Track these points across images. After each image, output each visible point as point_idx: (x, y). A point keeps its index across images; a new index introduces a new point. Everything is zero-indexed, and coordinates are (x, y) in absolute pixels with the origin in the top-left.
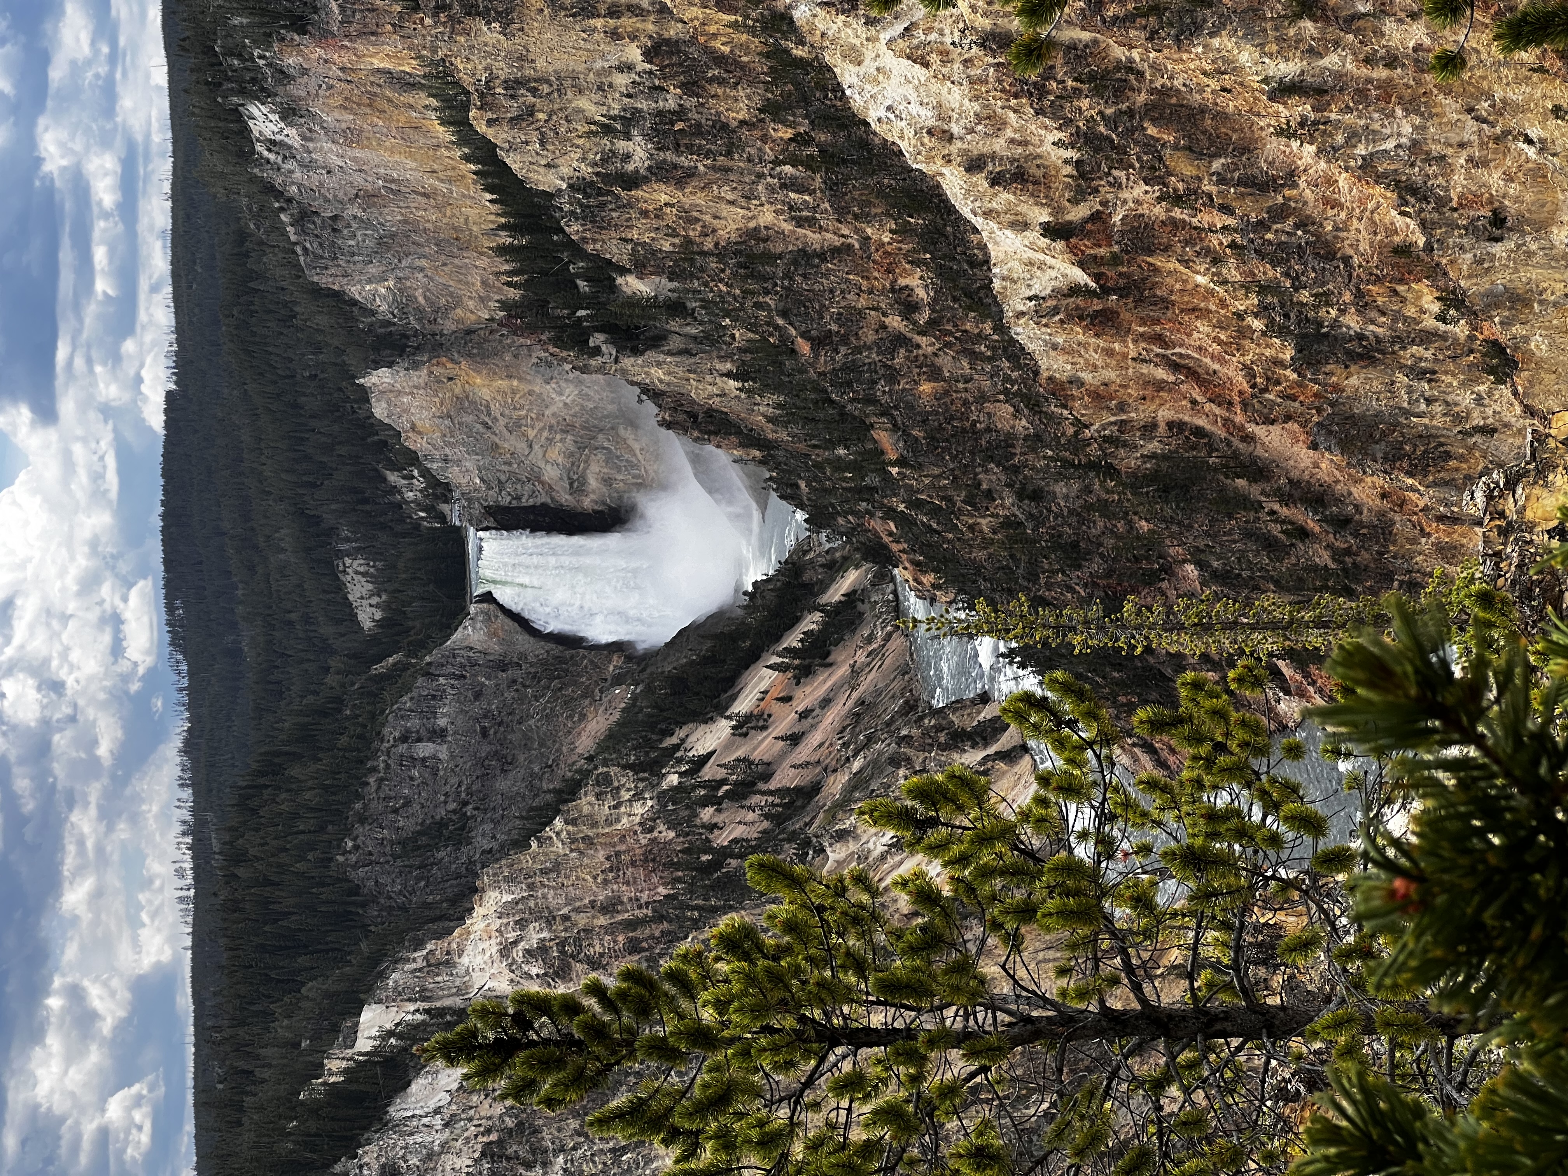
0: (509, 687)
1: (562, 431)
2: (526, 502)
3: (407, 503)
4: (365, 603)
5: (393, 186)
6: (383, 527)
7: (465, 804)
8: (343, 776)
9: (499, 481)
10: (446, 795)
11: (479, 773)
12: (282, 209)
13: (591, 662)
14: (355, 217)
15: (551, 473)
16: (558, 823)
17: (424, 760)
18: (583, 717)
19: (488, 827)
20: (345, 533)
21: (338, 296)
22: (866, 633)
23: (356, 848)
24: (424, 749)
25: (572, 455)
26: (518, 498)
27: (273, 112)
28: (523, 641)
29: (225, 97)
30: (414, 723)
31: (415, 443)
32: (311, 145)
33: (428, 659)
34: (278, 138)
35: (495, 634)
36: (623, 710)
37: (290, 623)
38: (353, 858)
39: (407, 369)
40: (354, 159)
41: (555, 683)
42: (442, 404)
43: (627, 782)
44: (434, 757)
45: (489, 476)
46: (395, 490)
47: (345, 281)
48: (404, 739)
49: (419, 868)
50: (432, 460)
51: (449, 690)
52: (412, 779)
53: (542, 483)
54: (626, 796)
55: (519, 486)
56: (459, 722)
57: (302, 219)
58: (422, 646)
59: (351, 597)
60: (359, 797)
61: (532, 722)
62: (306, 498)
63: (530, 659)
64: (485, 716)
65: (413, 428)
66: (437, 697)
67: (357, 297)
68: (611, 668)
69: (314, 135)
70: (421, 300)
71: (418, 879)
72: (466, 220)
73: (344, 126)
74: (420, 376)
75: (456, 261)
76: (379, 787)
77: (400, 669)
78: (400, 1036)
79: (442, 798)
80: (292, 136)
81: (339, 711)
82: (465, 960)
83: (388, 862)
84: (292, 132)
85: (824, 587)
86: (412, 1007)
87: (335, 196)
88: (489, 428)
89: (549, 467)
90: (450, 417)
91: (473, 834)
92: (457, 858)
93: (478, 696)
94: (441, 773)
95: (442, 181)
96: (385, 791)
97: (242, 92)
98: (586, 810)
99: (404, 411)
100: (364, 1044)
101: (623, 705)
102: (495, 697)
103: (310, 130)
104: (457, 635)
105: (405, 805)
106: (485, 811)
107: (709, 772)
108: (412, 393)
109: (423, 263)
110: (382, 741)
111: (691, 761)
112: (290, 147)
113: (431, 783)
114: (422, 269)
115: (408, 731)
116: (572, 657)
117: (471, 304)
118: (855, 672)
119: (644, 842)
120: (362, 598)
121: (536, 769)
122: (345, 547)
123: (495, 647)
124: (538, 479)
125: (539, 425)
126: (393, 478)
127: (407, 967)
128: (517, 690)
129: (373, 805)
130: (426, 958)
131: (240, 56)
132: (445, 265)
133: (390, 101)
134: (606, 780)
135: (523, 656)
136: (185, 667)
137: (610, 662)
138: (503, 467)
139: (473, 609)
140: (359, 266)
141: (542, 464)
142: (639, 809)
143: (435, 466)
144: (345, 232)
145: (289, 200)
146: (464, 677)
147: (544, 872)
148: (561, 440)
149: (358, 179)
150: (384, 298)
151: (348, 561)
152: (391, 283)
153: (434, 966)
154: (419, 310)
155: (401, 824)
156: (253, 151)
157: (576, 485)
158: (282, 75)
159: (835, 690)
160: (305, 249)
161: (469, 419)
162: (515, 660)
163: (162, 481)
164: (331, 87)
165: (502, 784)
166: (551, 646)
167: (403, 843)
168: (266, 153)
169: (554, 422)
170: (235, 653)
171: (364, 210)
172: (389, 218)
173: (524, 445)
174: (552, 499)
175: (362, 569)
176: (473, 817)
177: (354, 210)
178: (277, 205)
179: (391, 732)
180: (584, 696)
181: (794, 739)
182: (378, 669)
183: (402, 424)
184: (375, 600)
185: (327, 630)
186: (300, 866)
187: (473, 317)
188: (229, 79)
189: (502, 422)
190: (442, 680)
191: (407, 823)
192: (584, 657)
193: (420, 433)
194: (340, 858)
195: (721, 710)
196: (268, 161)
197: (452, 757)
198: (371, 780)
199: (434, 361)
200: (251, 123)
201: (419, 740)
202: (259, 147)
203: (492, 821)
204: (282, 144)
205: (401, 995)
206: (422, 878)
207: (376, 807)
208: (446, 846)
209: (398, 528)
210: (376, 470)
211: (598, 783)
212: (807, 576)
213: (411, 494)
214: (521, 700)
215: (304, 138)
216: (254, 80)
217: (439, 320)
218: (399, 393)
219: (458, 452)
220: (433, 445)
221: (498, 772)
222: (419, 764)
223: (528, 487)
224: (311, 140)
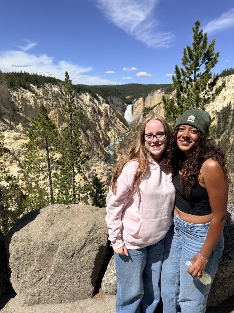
2: (134, 108)
3: (134, 100)
5: (154, 100)
7: (114, 104)
8: (116, 96)
18: (120, 112)
22: (125, 130)
23: (112, 96)
30: (119, 101)
31: (138, 101)
34: (158, 92)
35: (125, 106)
36: (120, 115)
37: (126, 92)
41: (122, 110)
42: (140, 103)
52: (116, 100)
61: (119, 109)
62: (135, 93)
67: (147, 97)
72: (152, 104)
73: (159, 96)
75: (149, 104)
77: (123, 100)
81: (120, 95)
82: (104, 104)
86: (101, 100)
89: (136, 110)
92: (111, 103)
93: (121, 105)
95: (155, 103)
100: (99, 97)
109: (150, 101)
110: (118, 98)
111: (117, 119)
120: (128, 97)
121: (116, 109)
122: (131, 96)
129: (114, 98)
130: (104, 101)
137: (123, 114)
139: (127, 104)
145: (154, 92)
149: (155, 97)
154: (146, 101)
159: (121, 128)
160: (151, 93)
166: (125, 109)
167: (112, 100)
185: (126, 95)
186: (110, 93)
187: (146, 105)
189: (139, 107)
195: (120, 121)
197: (117, 103)
199: (143, 102)
210: (136, 98)
216: (162, 90)
218: (141, 100)
219: (137, 104)
221: (116, 106)
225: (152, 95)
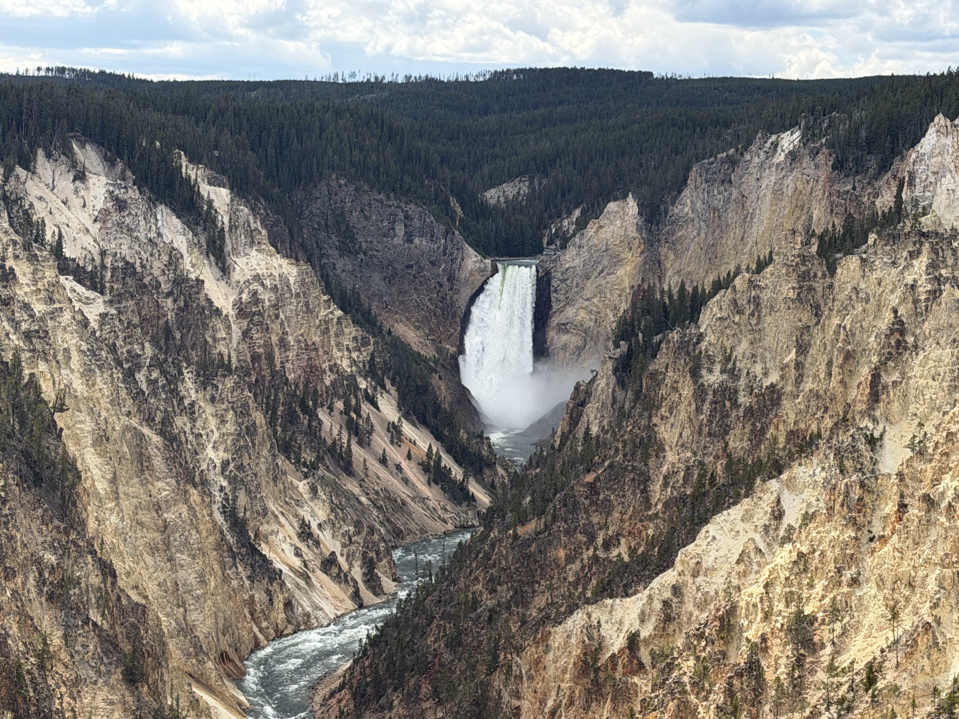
0: (438, 283)
1: (596, 320)
2: (553, 295)
3: (561, 222)
4: (501, 193)
5: (748, 219)
6: (547, 206)
7: (365, 254)
8: (385, 179)
9: (567, 280)
10: (371, 242)
11: (384, 263)
12: (737, 150)
13: (452, 335)
14: (731, 194)
15: (570, 312)
16: (339, 313)
17: (394, 229)
18: (418, 328)
19: (350, 267)
20: (544, 182)
21: (685, 182)
22: (448, 507)
23: (340, 186)
24: (400, 229)
25: (582, 325)
26: (556, 291)
27: (794, 146)
28: (466, 293)
29: (805, 117)
30: (417, 223)
31: (591, 229)
32: (774, 169)
33: (457, 233)
34: (779, 149)
35: (471, 274)
36: (419, 354)
37: (494, 146)
38: (333, 184)
39: (637, 224)
40: (765, 195)
41: (439, 312)
42: (615, 245)
43: (364, 356)
44: (395, 235)
45: (570, 273)
46: (570, 213)
47: (692, 186)
48: (407, 217)
49: (326, 224)
50: (580, 239)
51: (436, 246)
52: (382, 221)
53: (565, 306)
54: (354, 355)
55: (563, 292)
56: (416, 251)
57: (731, 162)
58: (465, 229)
59: (504, 185)
60: (372, 188)
61: (415, 296)
62: (567, 158)
63: (455, 296)
64: (419, 267)
65: (601, 227)
66: (433, 238)
67: (683, 194)
68: (448, 347)
69: (779, 171)
70: (680, 234)
71: (319, 224)
72: (727, 263)
73: (785, 190)
74: (632, 232)
75: (703, 256)
76: (377, 200)
77: (452, 216)
78: (208, 212)
79: (369, 240)
80: (780, 157)
81: (428, 177)
82: (254, 253)
83: (330, 205)
84: (782, 158)
85: (480, 481)
86: (226, 220)
87: (743, 183)
88: (599, 274)
89: (574, 310)
90: (607, 250)
91: (346, 258)
92: (331, 248)
93: (433, 263)
94: (385, 239)
95: (751, 249)
96: (375, 204)
97: (807, 128)
98: (347, 331)
99: (611, 222)
100: (205, 189)
101: (422, 353)
102: (431, 274)
103: (782, 169)
104: (471, 251)
105: (366, 216)
106: (360, 266)
107: (366, 408)
108: (622, 227)
109: (703, 235)
110: (406, 203)
111: (374, 396)
112: (773, 156)
113: (380, 232)
114: (699, 234)
115: (412, 219)
116: (456, 322)
117: (677, 265)
118: (423, 500)
119: (324, 366)
120: (504, 192)
121: (385, 298)
122: (536, 182)
123: (463, 275)
124: (568, 304)
125: (601, 305)
126: (577, 213)
127: (251, 218)
128: (435, 288)
129: (366, 197)
130: (256, 229)
131: (829, 126)
132: (701, 249)
133: (798, 218)
134: (365, 344)
135: (458, 292)
136: (481, 79)
137: (452, 346)
138: (575, 283)
139: (488, 261)
140: (701, 196)
141: (577, 306)
142: (345, 363)
143: (577, 240)
144: (722, 188)
145: (742, 155)
146: (445, 255)
147: (307, 304)
148: (591, 319)
149: (753, 197)
150: (682, 210)
151: (527, 183)
152: (691, 215)
153: (251, 234)
154: (673, 233)
155: (354, 214)
156: (772, 133)
157: (563, 327)
158: (815, 153)
159: (414, 488)
160: (712, 163)
161: (605, 262)
162: (455, 287)
163: (596, 68)
164: (808, 183)
165: (377, 277)
166: (463, 309)
167: (342, 215)
168: (770, 141)
169: (602, 314)
170: (486, 111)
171: (734, 201)
172: (730, 215)
173: (588, 296)
174: (555, 312)
175: (522, 192)
176: (357, 258)
177: (735, 194)
178: (740, 146)
179: (412, 209)
180: (431, 330)
181: (383, 461)
182: (453, 202)
183: (603, 220)
184: (502, 199)
185: (486, 170)
186: (330, 151)
187: (668, 265)
188: (815, 120)
189: (603, 282)
190: (443, 241)
191: (354, 218)
192: (455, 330)
193: (597, 232)
194: (334, 177)
195: (406, 416)
196: (765, 142)
197: (394, 246)
198: (382, 196)
199: (642, 241)
200: (789, 132)
201: (406, 226)
202: (774, 138)
203: (354, 270)
204: (775, 150)
205: (234, 213)
206: (319, 225)
207: (365, 198)
208: (339, 241)
209: (546, 215)
210: (582, 202)
211: (363, 338)
212: (486, 471)
213: (566, 224)
214: (429, 290)
215: (778, 165)
216: (814, 135)
217: (667, 245)
218: (623, 219)
219: (585, 255)
220: (589, 239)
221: (384, 274)
222: (390, 225)
223: (562, 297)
224: (777, 169)
225: (727, 181)
